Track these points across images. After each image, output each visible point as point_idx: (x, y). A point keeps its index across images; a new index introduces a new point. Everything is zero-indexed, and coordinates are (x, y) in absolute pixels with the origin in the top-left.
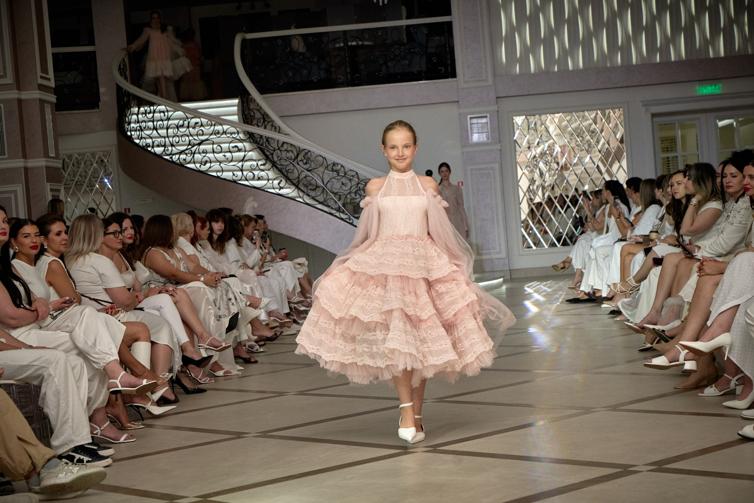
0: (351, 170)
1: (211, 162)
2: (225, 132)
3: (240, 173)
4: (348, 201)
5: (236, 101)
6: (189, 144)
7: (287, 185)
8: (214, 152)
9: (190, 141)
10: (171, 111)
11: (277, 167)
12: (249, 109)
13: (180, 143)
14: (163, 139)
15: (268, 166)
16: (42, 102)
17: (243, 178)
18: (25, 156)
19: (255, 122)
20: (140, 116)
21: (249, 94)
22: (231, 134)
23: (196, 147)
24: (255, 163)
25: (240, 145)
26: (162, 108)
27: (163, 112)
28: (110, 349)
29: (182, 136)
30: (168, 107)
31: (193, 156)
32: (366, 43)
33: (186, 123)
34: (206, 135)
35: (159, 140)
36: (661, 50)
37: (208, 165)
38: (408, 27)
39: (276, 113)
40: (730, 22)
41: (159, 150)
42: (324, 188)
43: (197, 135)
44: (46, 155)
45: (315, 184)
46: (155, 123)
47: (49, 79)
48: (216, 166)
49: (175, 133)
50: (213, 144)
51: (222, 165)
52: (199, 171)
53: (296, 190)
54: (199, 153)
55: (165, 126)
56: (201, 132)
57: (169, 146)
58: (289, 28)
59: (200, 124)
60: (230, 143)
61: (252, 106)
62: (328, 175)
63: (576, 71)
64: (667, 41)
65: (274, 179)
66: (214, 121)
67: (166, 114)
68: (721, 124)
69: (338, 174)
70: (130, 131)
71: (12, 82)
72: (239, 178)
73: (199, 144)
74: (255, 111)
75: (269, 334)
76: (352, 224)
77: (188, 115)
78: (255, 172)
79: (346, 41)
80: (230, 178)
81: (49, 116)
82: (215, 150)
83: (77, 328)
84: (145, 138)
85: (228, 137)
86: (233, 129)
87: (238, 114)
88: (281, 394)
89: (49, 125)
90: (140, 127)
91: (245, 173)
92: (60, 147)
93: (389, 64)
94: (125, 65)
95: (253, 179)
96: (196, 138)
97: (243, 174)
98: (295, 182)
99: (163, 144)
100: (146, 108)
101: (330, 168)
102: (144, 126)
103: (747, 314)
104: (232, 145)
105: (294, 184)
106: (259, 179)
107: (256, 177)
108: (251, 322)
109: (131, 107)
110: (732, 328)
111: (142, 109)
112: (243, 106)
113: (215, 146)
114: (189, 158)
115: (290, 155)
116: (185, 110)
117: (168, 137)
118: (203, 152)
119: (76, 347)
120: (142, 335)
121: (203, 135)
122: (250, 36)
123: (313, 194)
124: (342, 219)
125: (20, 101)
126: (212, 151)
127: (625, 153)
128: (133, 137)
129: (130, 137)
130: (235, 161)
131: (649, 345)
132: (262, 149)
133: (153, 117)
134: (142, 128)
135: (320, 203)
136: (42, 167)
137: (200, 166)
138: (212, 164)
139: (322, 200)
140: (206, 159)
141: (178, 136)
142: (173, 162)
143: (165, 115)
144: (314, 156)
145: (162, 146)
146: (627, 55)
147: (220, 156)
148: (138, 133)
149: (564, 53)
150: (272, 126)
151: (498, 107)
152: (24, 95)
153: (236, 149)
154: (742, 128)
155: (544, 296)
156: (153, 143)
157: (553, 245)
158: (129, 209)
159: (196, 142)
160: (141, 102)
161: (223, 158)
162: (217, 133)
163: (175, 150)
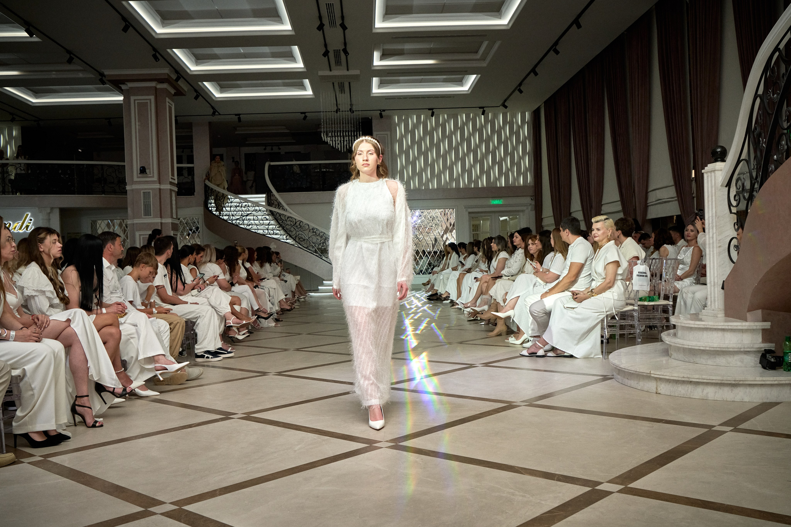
0: (322, 232)
1: (252, 225)
2: (260, 210)
3: (267, 231)
4: (321, 247)
5: (264, 195)
6: (242, 215)
7: (290, 238)
8: (254, 220)
11: (284, 229)
12: (271, 200)
13: (237, 214)
14: (228, 212)
15: (280, 229)
16: (171, 190)
17: (268, 233)
18: (161, 217)
19: (274, 206)
21: (272, 192)
22: (263, 211)
23: (245, 217)
24: (275, 226)
25: (267, 217)
28: (227, 306)
29: (238, 211)
31: (243, 222)
32: (331, 170)
33: (240, 205)
34: (251, 211)
35: (226, 213)
36: (474, 182)
37: (251, 226)
39: (285, 202)
40: (508, 170)
41: (226, 218)
42: (307, 240)
43: (246, 211)
44: (172, 217)
45: (304, 238)
47: (174, 179)
48: (255, 227)
49: (235, 209)
50: (254, 216)
51: (258, 226)
52: (246, 229)
53: (294, 241)
54: (247, 220)
56: (248, 210)
57: (231, 216)
58: (292, 161)
59: (248, 206)
61: (272, 198)
62: (310, 234)
63: (433, 190)
64: (478, 178)
65: (283, 235)
66: (254, 205)
68: (501, 219)
69: (316, 233)
70: (211, 207)
71: (156, 180)
72: (266, 233)
73: (247, 216)
74: (275, 201)
75: (289, 308)
76: (321, 258)
77: (242, 201)
78: (274, 231)
79: (320, 169)
80: (261, 233)
81: (174, 198)
83: (212, 297)
85: (262, 213)
86: (264, 209)
87: (265, 202)
88: (299, 334)
89: (174, 202)
91: (269, 231)
92: (179, 214)
95: (273, 234)
98: (293, 237)
101: (312, 231)
103: (525, 301)
104: (264, 217)
105: (293, 238)
106: (276, 234)
107: (275, 234)
108: (279, 302)
110: (515, 308)
112: (268, 198)
113: (255, 217)
114: (241, 222)
115: (292, 223)
116: (240, 198)
117: (231, 211)
118: (249, 220)
119: (211, 305)
120: (237, 303)
121: (249, 211)
122: (272, 163)
123: (303, 243)
124: (317, 256)
125: (160, 189)
127: (454, 231)
129: (211, 211)
130: (265, 225)
131: (472, 319)
132: (276, 219)
135: (305, 248)
136: (169, 223)
137: (247, 227)
139: (305, 246)
140: (250, 223)
141: (236, 211)
142: (233, 224)
144: (304, 224)
145: (228, 216)
146: (458, 183)
147: (257, 222)
149: (428, 181)
150: (283, 208)
152: (163, 187)
153: (265, 219)
154: (511, 222)
157: (419, 274)
159: (245, 215)
161: (259, 223)
162: (256, 211)
163: (234, 218)
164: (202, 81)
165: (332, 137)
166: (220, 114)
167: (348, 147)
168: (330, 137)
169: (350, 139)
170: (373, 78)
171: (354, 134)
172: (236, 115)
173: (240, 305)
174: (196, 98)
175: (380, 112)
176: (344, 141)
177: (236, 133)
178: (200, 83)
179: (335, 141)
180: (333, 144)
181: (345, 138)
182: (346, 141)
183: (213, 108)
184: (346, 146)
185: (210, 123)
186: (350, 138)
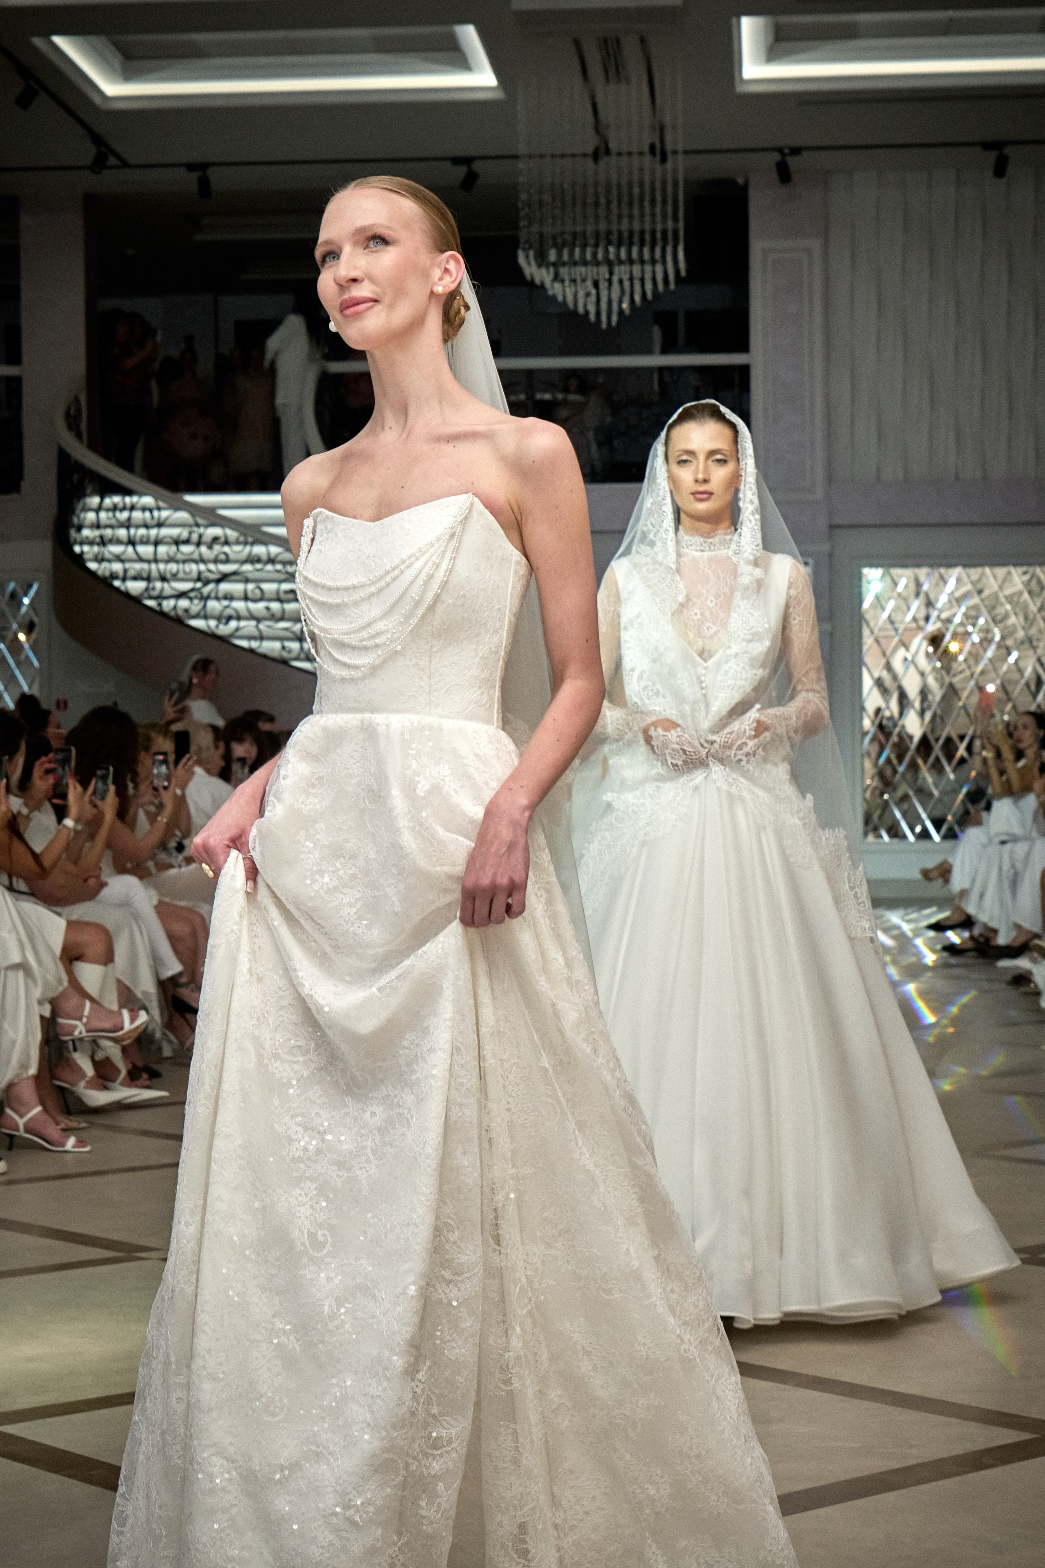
1: (239, 618)
2: (272, 561)
3: (295, 646)
6: (199, 579)
8: (246, 598)
9: (200, 573)
10: (164, 509)
13: (181, 575)
14: (145, 566)
17: (303, 656)
20: (103, 515)
22: (284, 564)
23: (211, 586)
26: (148, 500)
27: (151, 510)
29: (184, 562)
30: (162, 500)
31: (205, 606)
33: (195, 537)
34: (235, 562)
35: (138, 566)
37: (233, 624)
38: (661, 370)
41: (135, 587)
43: (216, 561)
46: (132, 531)
48: (248, 626)
49: (171, 554)
50: (247, 581)
51: (262, 626)
52: (214, 636)
54: (217, 598)
55: (152, 538)
56: (223, 557)
57: (157, 580)
59: (223, 540)
60: (281, 581)
66: (251, 536)
67: (156, 513)
70: (81, 543)
72: (293, 655)
73: (218, 581)
77: (200, 521)
79: (530, 390)
80: (275, 655)
82: (250, 595)
84: (109, 561)
85: (278, 571)
90: (101, 537)
93: (616, 443)
94: (79, 410)
96: (212, 567)
97: (302, 648)
99: (145, 575)
100: (117, 499)
102: (110, 536)
109: (85, 495)
111: (108, 501)
113: (251, 586)
114: (196, 606)
116: (193, 509)
117: (156, 561)
118: (225, 598)
121: (227, 561)
122: (336, 367)
126: (242, 595)
128: (86, 556)
129: (79, 559)
130: (289, 620)
133: (129, 519)
134: (106, 539)
137: (217, 626)
138: (243, 623)
140: (229, 612)
141: (177, 562)
142: (162, 614)
143: (153, 518)
145: (142, 579)
147: (257, 607)
148: (96, 549)
151: (832, 547)
155: (894, 938)
156: (125, 571)
157: (924, 835)
158: (65, 703)
159: (212, 576)
160: (107, 487)
161: (265, 613)
162: (253, 560)
163: (167, 588)
164: (47, 34)
165: (564, 264)
166: (125, 164)
167: (625, 306)
168: (555, 265)
169: (637, 272)
170: (739, 16)
171: (652, 251)
172: (191, 167)
173: (108, 958)
174: (25, 100)
175: (777, 157)
176: (610, 281)
177: (199, 237)
178: (37, 41)
179: (574, 281)
180: (564, 297)
181: (616, 269)
182: (621, 282)
183: (97, 139)
184: (620, 302)
185: (90, 200)
186: (636, 269)
